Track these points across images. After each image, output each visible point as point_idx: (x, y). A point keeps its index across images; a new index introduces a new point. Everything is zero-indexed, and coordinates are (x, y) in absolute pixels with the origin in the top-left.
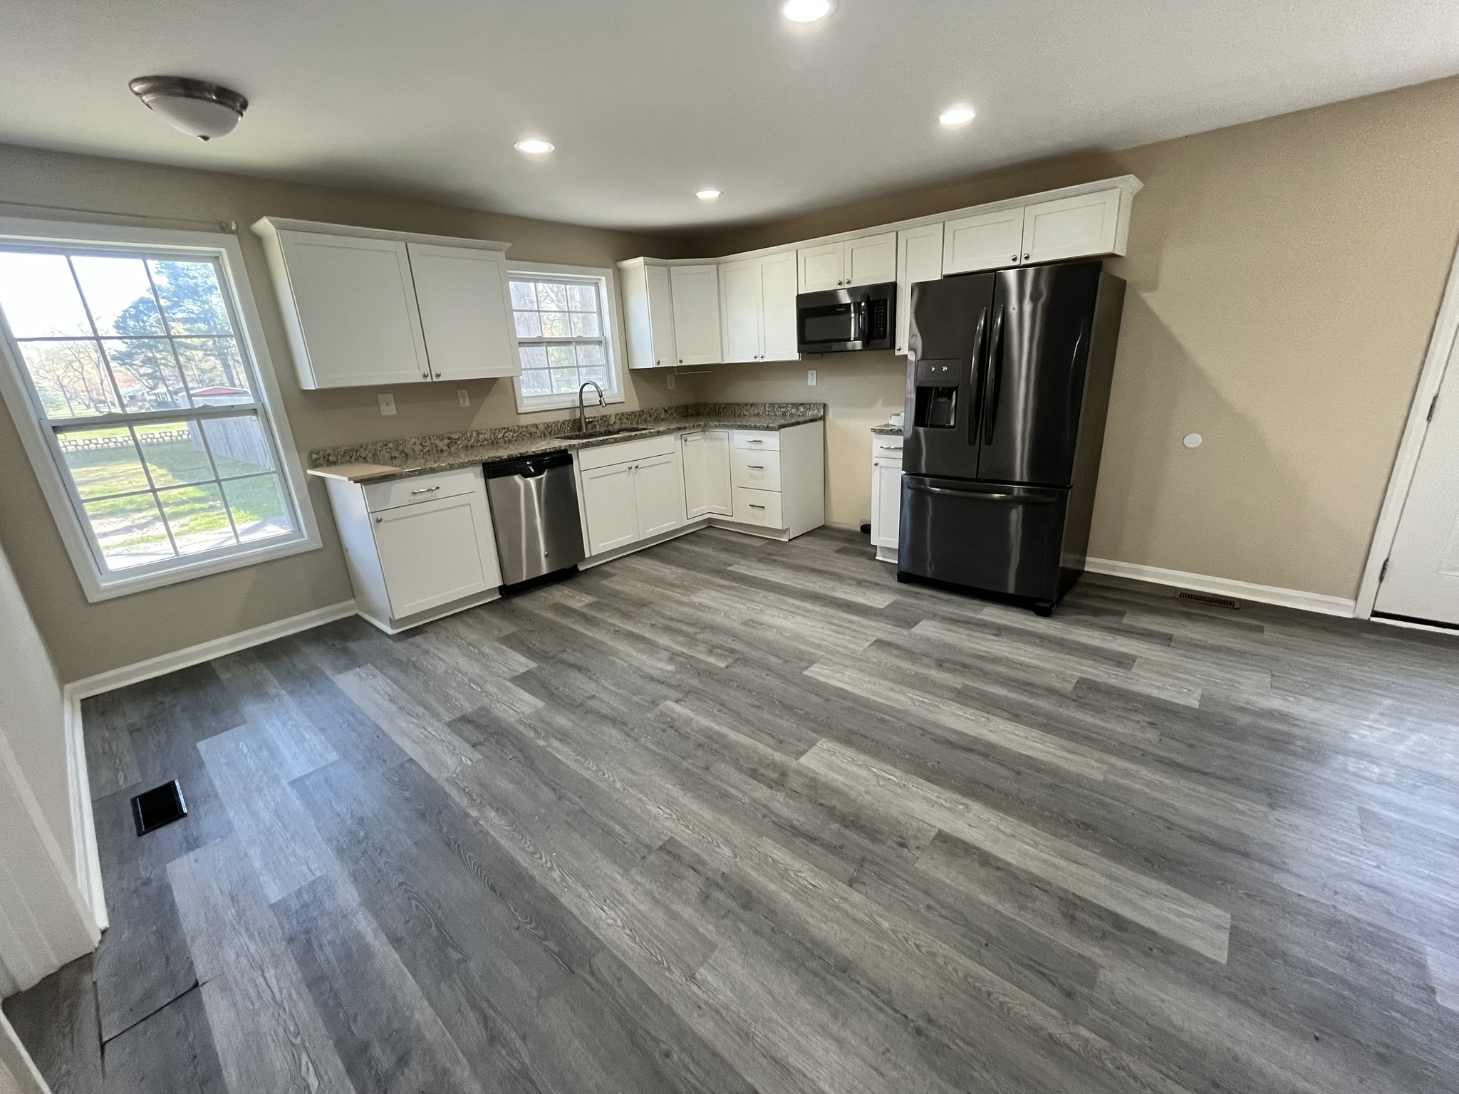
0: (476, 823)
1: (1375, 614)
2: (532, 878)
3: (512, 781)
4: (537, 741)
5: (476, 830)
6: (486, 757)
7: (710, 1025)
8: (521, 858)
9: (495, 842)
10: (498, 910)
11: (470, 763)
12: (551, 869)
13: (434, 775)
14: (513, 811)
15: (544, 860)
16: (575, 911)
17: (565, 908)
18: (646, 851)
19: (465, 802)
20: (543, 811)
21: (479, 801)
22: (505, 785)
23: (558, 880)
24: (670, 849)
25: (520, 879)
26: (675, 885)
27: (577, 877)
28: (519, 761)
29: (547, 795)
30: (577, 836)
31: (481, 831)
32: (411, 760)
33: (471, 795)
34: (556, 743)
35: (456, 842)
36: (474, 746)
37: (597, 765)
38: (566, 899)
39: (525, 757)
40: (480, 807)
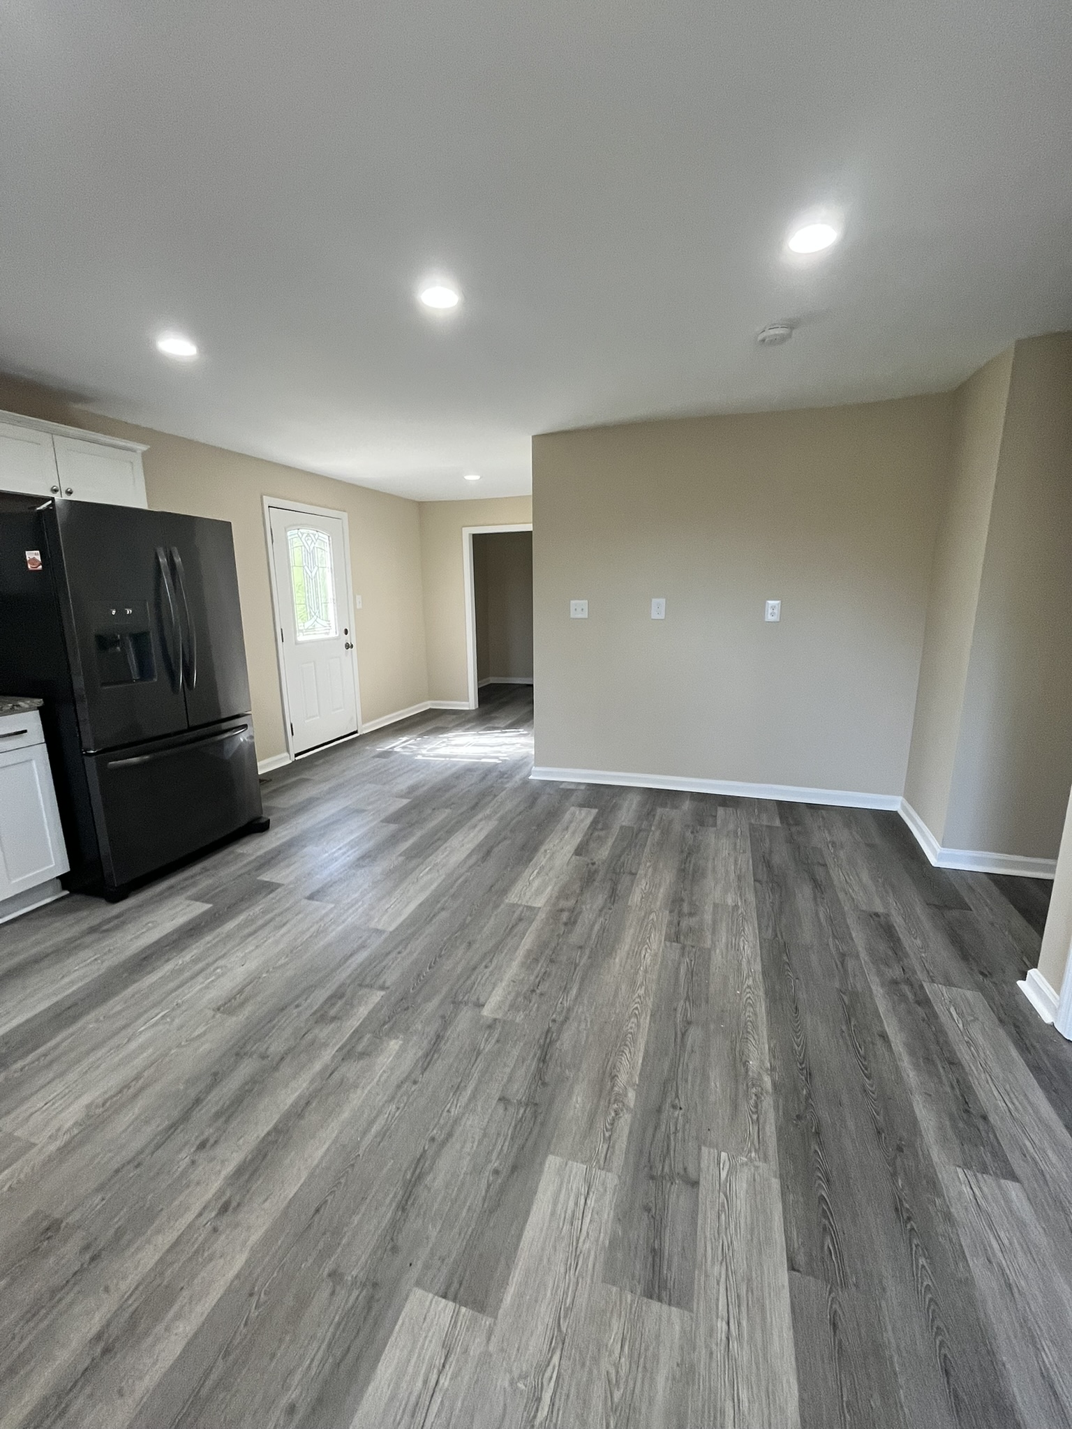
0: (773, 1069)
1: (296, 755)
2: (766, 994)
3: (705, 1078)
4: (632, 1105)
5: (778, 1063)
6: (701, 1142)
7: (747, 896)
8: (762, 1009)
9: (770, 1038)
10: (802, 996)
11: (724, 1155)
12: (749, 987)
13: (775, 1183)
14: (733, 1049)
15: (748, 995)
16: (759, 959)
17: (762, 965)
18: (687, 949)
19: (768, 1102)
20: (712, 1027)
21: (754, 1090)
22: (717, 1083)
23: (751, 979)
24: (675, 936)
25: (774, 998)
26: (697, 927)
27: (739, 970)
28: (677, 1096)
29: (695, 1034)
30: (712, 989)
31: (774, 1057)
32: (792, 1267)
33: (756, 1106)
34: (622, 1079)
35: (802, 1069)
36: (695, 1184)
37: (628, 1021)
38: (758, 967)
39: (664, 1094)
40: (757, 1082)
